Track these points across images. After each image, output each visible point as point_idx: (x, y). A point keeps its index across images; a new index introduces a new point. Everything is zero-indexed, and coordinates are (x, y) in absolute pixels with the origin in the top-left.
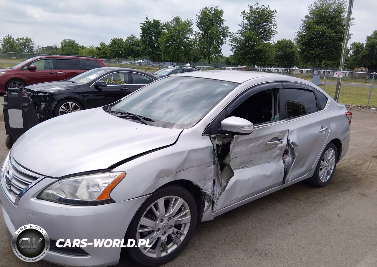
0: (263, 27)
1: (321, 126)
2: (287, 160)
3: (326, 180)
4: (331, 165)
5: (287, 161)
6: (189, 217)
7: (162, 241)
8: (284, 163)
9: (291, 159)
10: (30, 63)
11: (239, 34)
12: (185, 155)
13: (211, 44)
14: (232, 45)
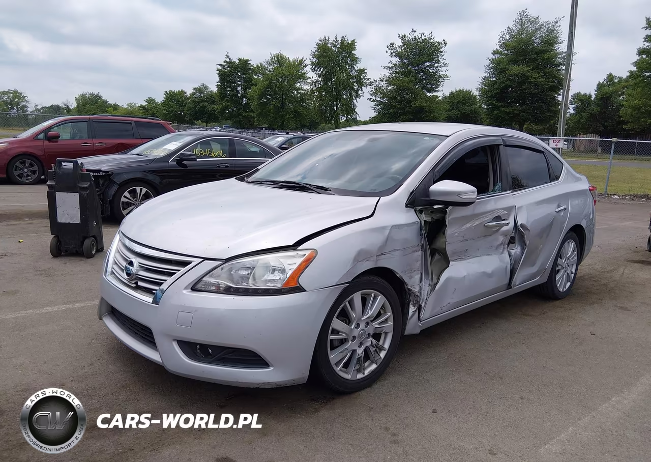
0: (425, 69)
1: (556, 205)
2: (513, 252)
3: (565, 290)
4: (571, 266)
5: (513, 254)
6: (391, 323)
7: (358, 355)
8: (510, 256)
9: (519, 251)
10: (49, 128)
11: (385, 82)
12: (387, 232)
13: (338, 97)
14: (374, 101)
